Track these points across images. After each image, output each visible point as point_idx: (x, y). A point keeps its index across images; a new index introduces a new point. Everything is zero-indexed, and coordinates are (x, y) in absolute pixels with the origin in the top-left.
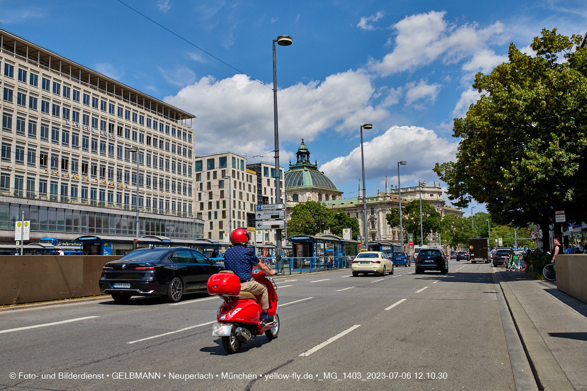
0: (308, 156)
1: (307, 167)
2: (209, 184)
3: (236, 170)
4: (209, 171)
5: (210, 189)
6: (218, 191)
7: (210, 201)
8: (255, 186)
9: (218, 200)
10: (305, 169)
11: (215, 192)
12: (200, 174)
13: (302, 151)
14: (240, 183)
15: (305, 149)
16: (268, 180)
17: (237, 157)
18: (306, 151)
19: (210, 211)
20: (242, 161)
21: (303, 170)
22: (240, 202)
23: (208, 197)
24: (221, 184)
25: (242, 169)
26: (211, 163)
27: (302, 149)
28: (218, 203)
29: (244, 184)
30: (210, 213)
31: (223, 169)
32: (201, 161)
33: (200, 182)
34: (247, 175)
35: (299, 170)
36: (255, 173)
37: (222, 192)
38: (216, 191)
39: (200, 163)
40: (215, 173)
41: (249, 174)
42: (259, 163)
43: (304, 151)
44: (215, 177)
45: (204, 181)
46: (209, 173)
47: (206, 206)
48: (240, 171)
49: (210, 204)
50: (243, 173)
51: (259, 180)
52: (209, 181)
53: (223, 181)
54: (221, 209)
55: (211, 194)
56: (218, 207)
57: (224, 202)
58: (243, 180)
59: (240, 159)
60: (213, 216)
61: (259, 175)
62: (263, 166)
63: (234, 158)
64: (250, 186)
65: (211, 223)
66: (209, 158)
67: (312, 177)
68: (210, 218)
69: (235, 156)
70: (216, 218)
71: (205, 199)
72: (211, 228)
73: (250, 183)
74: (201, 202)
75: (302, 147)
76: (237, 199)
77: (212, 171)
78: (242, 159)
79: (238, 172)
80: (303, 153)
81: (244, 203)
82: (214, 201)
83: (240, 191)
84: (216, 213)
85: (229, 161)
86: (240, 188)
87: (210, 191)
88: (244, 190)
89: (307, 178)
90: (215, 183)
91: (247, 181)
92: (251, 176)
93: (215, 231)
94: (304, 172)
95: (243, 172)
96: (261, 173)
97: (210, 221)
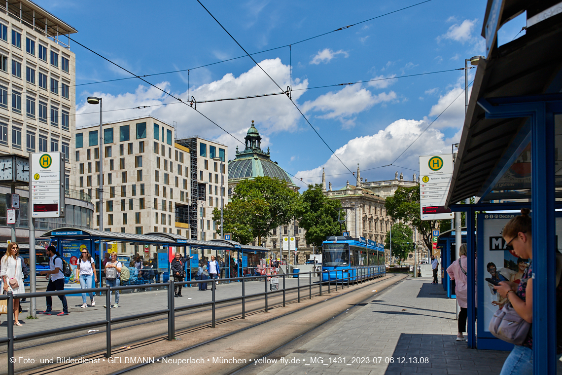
0: (259, 142)
1: (258, 155)
2: (122, 161)
3: (160, 143)
4: (122, 143)
5: (124, 168)
6: (134, 171)
7: (124, 184)
8: (187, 168)
9: (134, 183)
10: (255, 157)
11: (130, 172)
12: (111, 147)
13: (251, 135)
14: (166, 161)
15: (255, 133)
16: (206, 162)
17: (161, 125)
18: (256, 135)
19: (123, 198)
20: (169, 132)
21: (253, 158)
22: (165, 188)
23: (120, 179)
24: (138, 161)
25: (169, 142)
26: (125, 131)
27: (252, 133)
28: (134, 187)
29: (171, 163)
30: (123, 202)
31: (142, 140)
32: (111, 130)
33: (110, 158)
34: (176, 152)
35: (248, 158)
36: (188, 150)
37: (140, 172)
38: (132, 171)
39: (111, 132)
40: (130, 145)
41: (179, 151)
42: (194, 137)
43: (254, 135)
44: (130, 151)
45: (116, 157)
46: (122, 146)
47: (118, 191)
48: (165, 144)
49: (123, 188)
50: (170, 149)
51: (194, 161)
52: (122, 157)
53: (141, 156)
54: (138, 195)
55: (124, 175)
56: (134, 193)
57: (142, 186)
58: (170, 157)
59: (166, 128)
60: (127, 206)
61: (193, 153)
62: (199, 142)
63: (156, 126)
64: (180, 167)
65: (125, 215)
66: (122, 125)
67: (263, 167)
68: (123, 208)
69: (158, 123)
70: (131, 208)
71: (117, 181)
72: (125, 222)
73: (181, 164)
74: (112, 185)
75: (253, 130)
76: (161, 183)
77: (126, 143)
78: (169, 128)
79: (163, 147)
80: (253, 137)
81: (171, 190)
82: (128, 185)
83: (166, 172)
84: (131, 201)
85: (150, 130)
86: (166, 168)
87: (124, 170)
88: (171, 171)
89: (257, 168)
90: (130, 160)
91: (176, 159)
92: (182, 154)
93: (130, 226)
94: (253, 160)
95: (170, 146)
96: (196, 152)
97: (123, 212)
